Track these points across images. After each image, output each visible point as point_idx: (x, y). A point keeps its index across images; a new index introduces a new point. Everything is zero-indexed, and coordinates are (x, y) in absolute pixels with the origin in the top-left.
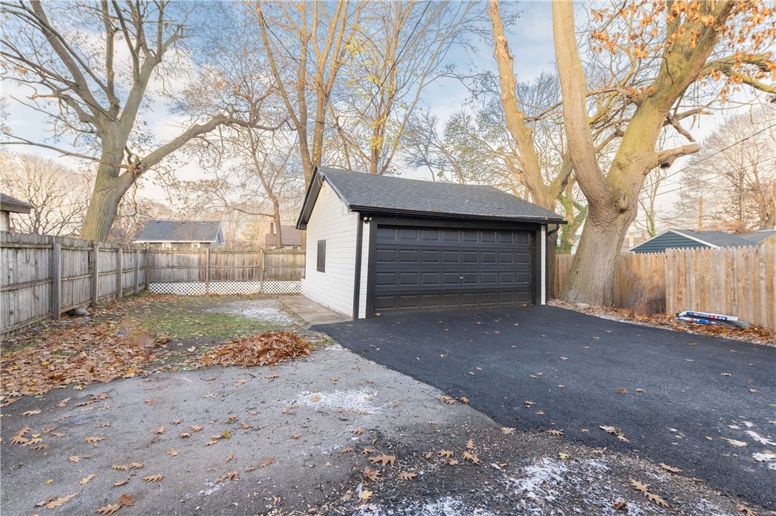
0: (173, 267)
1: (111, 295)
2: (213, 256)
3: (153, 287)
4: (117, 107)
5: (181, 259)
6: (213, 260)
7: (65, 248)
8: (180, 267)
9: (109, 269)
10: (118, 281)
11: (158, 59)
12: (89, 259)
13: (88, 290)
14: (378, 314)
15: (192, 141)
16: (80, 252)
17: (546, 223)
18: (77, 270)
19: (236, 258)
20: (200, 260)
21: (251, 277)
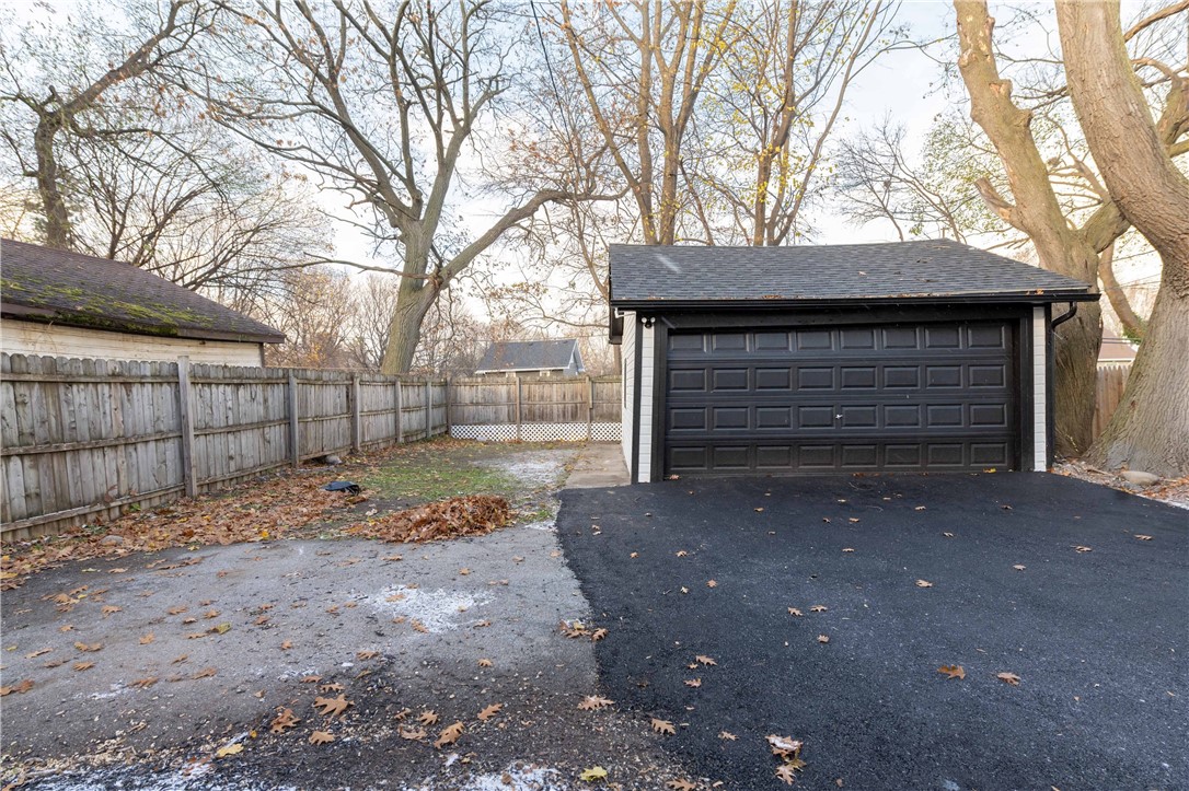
0: (477, 404)
1: (386, 440)
2: (525, 388)
3: (456, 430)
4: (418, 202)
5: (486, 393)
6: (525, 393)
7: (306, 382)
8: (485, 404)
9: (382, 406)
10: (396, 421)
11: (467, 131)
12: (348, 396)
13: (348, 433)
14: (676, 477)
15: (511, 231)
16: (332, 388)
17: (1046, 302)
18: (329, 408)
19: (555, 389)
20: (509, 393)
21: (574, 417)
